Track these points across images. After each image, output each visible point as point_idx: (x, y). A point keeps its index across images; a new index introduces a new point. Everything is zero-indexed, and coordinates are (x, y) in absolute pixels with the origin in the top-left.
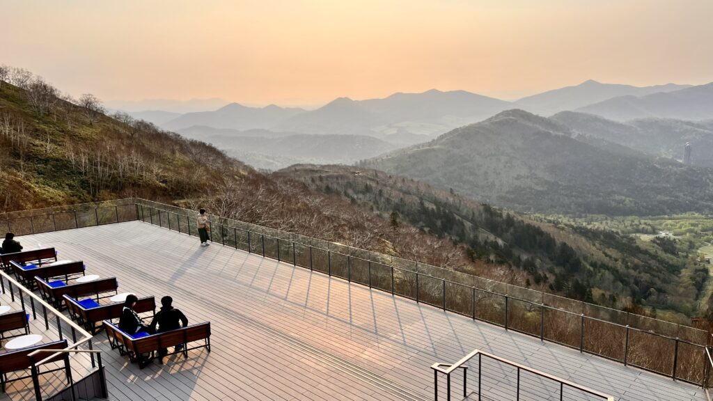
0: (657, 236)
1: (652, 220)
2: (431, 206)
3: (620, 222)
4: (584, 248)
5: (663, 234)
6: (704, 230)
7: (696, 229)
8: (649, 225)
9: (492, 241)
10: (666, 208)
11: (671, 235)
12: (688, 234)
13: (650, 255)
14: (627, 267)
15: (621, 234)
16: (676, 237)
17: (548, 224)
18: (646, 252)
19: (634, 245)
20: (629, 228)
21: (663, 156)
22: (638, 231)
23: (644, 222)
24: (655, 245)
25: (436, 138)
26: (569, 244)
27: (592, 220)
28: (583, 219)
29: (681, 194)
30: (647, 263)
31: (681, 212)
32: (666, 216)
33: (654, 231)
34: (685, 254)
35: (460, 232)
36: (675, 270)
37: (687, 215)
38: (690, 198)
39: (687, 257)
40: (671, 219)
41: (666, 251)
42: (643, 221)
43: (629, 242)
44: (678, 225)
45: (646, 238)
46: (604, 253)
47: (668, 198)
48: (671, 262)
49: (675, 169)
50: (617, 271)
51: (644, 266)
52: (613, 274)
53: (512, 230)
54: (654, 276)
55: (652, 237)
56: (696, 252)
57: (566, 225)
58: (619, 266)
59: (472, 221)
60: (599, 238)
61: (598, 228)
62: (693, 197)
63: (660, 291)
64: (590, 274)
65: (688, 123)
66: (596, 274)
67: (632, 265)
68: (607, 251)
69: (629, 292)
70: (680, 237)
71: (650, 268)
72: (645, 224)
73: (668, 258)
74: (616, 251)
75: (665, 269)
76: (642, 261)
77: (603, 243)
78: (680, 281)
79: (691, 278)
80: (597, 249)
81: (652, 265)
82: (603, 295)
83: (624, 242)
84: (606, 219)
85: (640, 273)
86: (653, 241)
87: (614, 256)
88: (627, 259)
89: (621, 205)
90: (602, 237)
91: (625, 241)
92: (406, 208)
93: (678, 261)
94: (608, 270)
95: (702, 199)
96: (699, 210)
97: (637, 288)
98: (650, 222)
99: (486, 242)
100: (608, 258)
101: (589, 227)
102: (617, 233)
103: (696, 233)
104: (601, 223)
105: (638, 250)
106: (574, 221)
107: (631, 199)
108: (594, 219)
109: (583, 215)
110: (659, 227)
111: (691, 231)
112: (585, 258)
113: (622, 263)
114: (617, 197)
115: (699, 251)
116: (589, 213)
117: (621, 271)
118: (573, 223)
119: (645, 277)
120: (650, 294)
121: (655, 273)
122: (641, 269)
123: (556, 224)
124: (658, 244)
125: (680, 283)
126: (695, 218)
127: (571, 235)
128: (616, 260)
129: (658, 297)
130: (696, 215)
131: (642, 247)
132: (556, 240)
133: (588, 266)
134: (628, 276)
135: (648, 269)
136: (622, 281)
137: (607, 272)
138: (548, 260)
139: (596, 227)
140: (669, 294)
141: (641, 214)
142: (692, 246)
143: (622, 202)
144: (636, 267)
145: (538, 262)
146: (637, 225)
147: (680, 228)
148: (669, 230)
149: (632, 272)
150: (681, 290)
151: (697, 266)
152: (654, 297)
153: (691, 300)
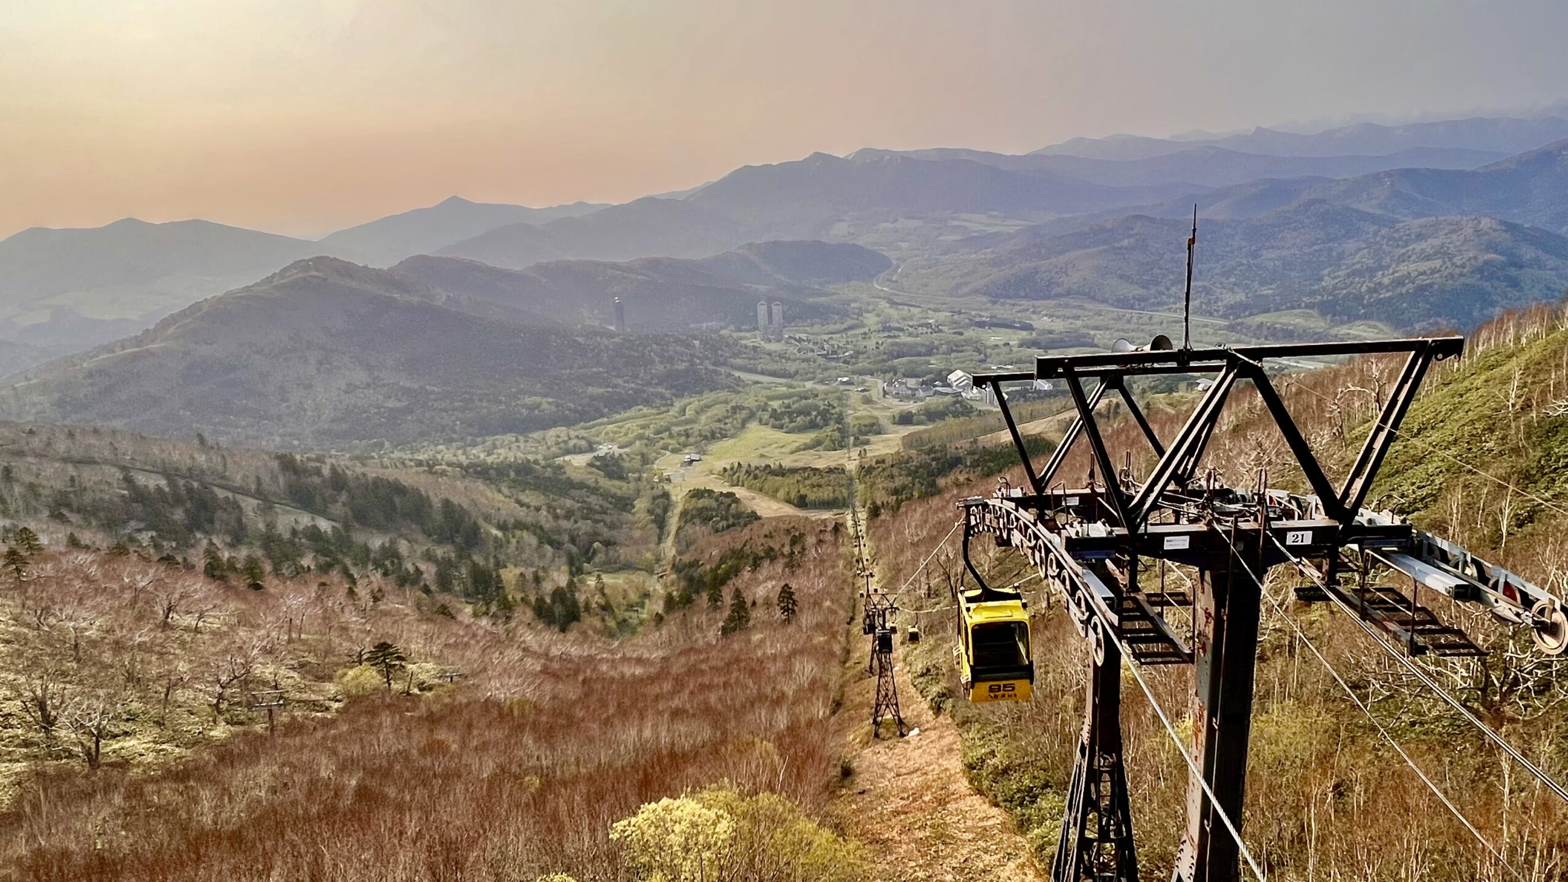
0: (595, 454)
1: (586, 428)
2: (152, 482)
3: (539, 442)
4: (483, 500)
5: (603, 450)
6: (658, 432)
7: (647, 433)
8: (583, 438)
9: (307, 527)
10: (601, 405)
11: (616, 450)
12: (638, 443)
13: (588, 487)
14: (556, 517)
15: (543, 463)
16: (622, 451)
17: (415, 469)
18: (582, 485)
19: (563, 477)
20: (554, 449)
21: (588, 322)
22: (568, 452)
23: (575, 434)
24: (594, 470)
25: (151, 327)
26: (455, 500)
27: (495, 447)
28: (480, 448)
29: (620, 381)
30: (584, 502)
31: (625, 409)
32: (605, 420)
33: (591, 448)
34: (636, 475)
35: (233, 523)
36: (625, 504)
37: (632, 412)
38: (633, 385)
39: (639, 479)
40: (613, 423)
41: (610, 476)
42: (573, 434)
43: (555, 473)
44: (623, 430)
45: (579, 461)
46: (518, 502)
47: (601, 390)
48: (619, 493)
49: (606, 342)
50: (541, 528)
51: (581, 509)
52: (535, 534)
53: (344, 497)
54: (597, 521)
55: (586, 458)
56: (652, 470)
57: (449, 465)
58: (544, 518)
59: (259, 494)
60: (508, 475)
61: (506, 458)
62: (637, 384)
63: (608, 544)
64: (499, 544)
65: (614, 266)
66: (508, 542)
67: (563, 512)
68: (523, 498)
69: (564, 559)
70: (627, 450)
71: (590, 510)
72: (577, 437)
73: (614, 486)
74: (536, 493)
75: (610, 506)
76: (578, 502)
77: (514, 484)
78: (635, 519)
79: (648, 511)
80: (506, 497)
81: (593, 506)
82: (522, 574)
83: (547, 474)
84: (517, 441)
85: (576, 522)
86: (590, 465)
87: (533, 504)
88: (554, 504)
89: (536, 412)
90: (512, 474)
91: (549, 472)
92: (87, 498)
93: (628, 488)
94: (527, 529)
95: (649, 384)
96: (647, 402)
97: (574, 550)
98: (582, 433)
99: (294, 532)
100: (524, 508)
101: (489, 460)
102: (536, 462)
103: (648, 439)
104: (510, 449)
105: (571, 485)
106: (464, 453)
107: (550, 400)
108: (498, 443)
109: (479, 439)
110: (597, 439)
111: (640, 437)
112: (487, 518)
113: (549, 512)
114: (529, 400)
115: (655, 466)
116: (487, 434)
117: (547, 526)
118: (462, 459)
119: (585, 527)
120: (595, 552)
121: (597, 517)
122: (578, 514)
123: (430, 467)
124: (598, 468)
125: (635, 523)
126: (644, 416)
127: (459, 483)
128: (538, 509)
129: (607, 554)
130: (645, 410)
131: (576, 477)
132: (432, 497)
133: (495, 532)
134: (559, 532)
135: (588, 513)
136: (551, 543)
137: (525, 534)
138: (421, 537)
139: (502, 458)
140: (621, 544)
141: (569, 423)
142: (645, 460)
143: (538, 406)
144: (569, 515)
145: (403, 547)
146: (565, 442)
147: (626, 434)
148: (612, 441)
149: (565, 524)
150: (637, 534)
151: (655, 490)
152: (600, 558)
153: (652, 546)
